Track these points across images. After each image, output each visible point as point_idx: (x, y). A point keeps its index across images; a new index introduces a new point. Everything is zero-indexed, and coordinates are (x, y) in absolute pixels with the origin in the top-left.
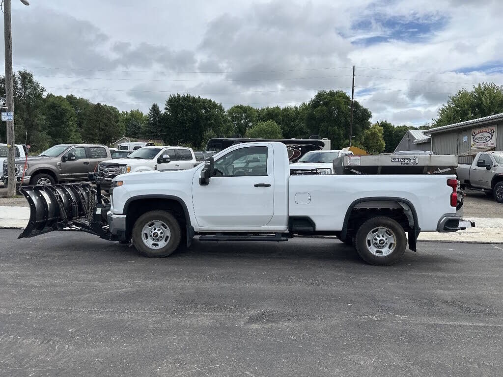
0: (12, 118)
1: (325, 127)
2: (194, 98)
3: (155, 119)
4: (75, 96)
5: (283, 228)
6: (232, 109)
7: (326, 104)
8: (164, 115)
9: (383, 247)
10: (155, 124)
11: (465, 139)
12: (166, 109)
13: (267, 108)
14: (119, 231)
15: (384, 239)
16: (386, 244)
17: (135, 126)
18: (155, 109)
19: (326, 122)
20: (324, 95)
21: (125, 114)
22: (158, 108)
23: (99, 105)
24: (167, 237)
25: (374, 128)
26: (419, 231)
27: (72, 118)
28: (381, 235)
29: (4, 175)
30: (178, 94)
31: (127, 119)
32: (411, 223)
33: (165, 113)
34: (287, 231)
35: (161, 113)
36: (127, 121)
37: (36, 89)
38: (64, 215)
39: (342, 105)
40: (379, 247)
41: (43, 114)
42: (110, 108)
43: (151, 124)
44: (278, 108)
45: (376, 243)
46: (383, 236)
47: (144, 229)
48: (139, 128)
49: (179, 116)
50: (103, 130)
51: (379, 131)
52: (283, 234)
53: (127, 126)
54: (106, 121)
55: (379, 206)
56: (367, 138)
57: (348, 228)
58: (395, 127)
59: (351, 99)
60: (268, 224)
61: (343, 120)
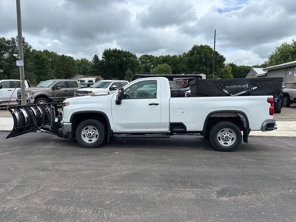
0: (23, 65)
1: (198, 67)
2: (119, 50)
3: (95, 64)
4: (48, 51)
5: (167, 129)
6: (141, 57)
7: (198, 53)
8: (101, 61)
9: (228, 140)
10: (96, 67)
11: (290, 73)
12: (103, 57)
13: (162, 56)
14: (68, 133)
15: (228, 135)
16: (230, 138)
17: (84, 68)
18: (96, 57)
19: (198, 64)
20: (197, 48)
21: (78, 61)
22: (98, 57)
23: (63, 55)
24: (97, 135)
25: (226, 67)
26: (250, 130)
27: (48, 64)
28: (226, 133)
29: (18, 99)
30: (109, 49)
31: (79, 64)
32: (245, 125)
33: (102, 60)
34: (169, 132)
35: (100, 60)
36: (80, 65)
37: (26, 47)
38: (35, 123)
39: (208, 54)
40: (225, 140)
41: (31, 62)
42: (69, 57)
43: (93, 67)
44: (169, 56)
45: (223, 139)
46: (227, 134)
47: (82, 131)
48: (87, 69)
49: (110, 61)
50: (65, 70)
51: (229, 69)
52: (167, 134)
53: (79, 68)
54: (67, 65)
55: (226, 116)
56: (222, 73)
57: (206, 129)
58: (238, 66)
59: (213, 50)
60: (158, 127)
61: (209, 62)
